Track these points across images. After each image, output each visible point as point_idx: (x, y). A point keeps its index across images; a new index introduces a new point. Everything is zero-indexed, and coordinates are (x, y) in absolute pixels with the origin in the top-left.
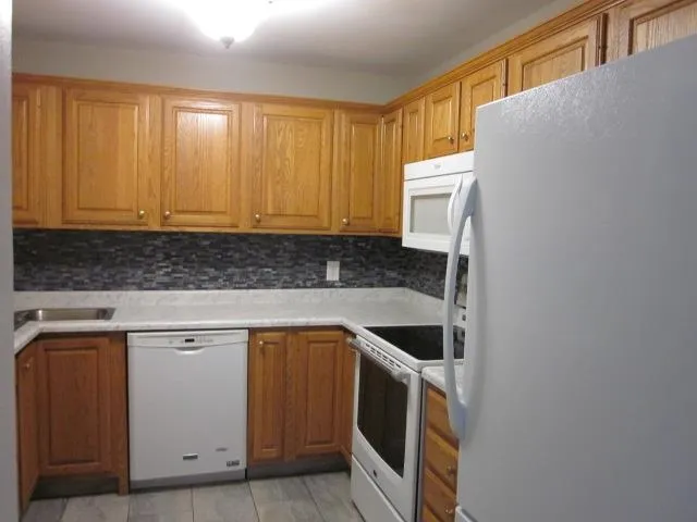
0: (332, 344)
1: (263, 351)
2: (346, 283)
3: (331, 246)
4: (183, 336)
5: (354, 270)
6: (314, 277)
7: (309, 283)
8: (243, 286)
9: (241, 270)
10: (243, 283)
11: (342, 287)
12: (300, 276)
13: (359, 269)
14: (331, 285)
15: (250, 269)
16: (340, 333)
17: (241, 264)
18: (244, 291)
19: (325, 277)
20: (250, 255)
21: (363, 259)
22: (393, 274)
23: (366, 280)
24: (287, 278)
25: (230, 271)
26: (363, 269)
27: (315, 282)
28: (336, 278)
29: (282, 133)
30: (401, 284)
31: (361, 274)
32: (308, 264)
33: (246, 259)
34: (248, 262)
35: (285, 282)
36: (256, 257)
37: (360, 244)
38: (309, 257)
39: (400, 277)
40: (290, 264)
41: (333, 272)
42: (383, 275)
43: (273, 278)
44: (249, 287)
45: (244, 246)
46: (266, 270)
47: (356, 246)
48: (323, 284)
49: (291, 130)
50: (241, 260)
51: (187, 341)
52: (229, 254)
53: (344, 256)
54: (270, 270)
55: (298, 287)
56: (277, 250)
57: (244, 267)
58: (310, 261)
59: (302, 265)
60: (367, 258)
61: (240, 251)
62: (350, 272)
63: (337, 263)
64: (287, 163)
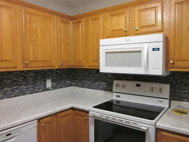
0: (69, 116)
1: (44, 128)
2: (54, 88)
3: (48, 73)
4: (3, 134)
5: (56, 82)
6: (42, 87)
7: (40, 90)
8: (12, 96)
9: (11, 88)
10: (12, 94)
11: (52, 89)
12: (37, 87)
13: (58, 81)
14: (48, 90)
15: (15, 87)
16: (71, 110)
17: (11, 85)
18: (13, 98)
19: (46, 86)
20: (15, 81)
21: (59, 77)
22: (68, 82)
23: (60, 86)
24: (31, 89)
25: (5, 89)
26: (59, 81)
27: (42, 89)
28: (50, 86)
29: (35, 22)
30: (71, 85)
31: (58, 83)
32: (39, 82)
33: (13, 83)
34: (14, 84)
35: (31, 91)
36: (17, 81)
37: (57, 72)
38: (40, 78)
39: (70, 83)
40: (32, 83)
41: (49, 84)
42: (65, 82)
43: (26, 90)
44: (16, 96)
45: (11, 76)
46: (22, 87)
47: (56, 72)
48: (46, 89)
49: (39, 22)
50: (11, 83)
51: (7, 135)
52: (4, 81)
53: (53, 77)
54: (24, 86)
55: (36, 92)
56: (27, 77)
57: (12, 87)
58: (40, 80)
59: (37, 82)
60: (60, 77)
61: (10, 79)
62: (55, 83)
63: (50, 80)
64: (38, 37)
